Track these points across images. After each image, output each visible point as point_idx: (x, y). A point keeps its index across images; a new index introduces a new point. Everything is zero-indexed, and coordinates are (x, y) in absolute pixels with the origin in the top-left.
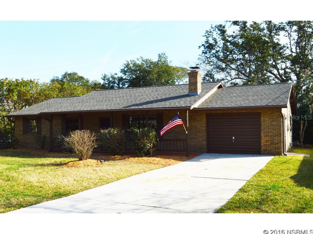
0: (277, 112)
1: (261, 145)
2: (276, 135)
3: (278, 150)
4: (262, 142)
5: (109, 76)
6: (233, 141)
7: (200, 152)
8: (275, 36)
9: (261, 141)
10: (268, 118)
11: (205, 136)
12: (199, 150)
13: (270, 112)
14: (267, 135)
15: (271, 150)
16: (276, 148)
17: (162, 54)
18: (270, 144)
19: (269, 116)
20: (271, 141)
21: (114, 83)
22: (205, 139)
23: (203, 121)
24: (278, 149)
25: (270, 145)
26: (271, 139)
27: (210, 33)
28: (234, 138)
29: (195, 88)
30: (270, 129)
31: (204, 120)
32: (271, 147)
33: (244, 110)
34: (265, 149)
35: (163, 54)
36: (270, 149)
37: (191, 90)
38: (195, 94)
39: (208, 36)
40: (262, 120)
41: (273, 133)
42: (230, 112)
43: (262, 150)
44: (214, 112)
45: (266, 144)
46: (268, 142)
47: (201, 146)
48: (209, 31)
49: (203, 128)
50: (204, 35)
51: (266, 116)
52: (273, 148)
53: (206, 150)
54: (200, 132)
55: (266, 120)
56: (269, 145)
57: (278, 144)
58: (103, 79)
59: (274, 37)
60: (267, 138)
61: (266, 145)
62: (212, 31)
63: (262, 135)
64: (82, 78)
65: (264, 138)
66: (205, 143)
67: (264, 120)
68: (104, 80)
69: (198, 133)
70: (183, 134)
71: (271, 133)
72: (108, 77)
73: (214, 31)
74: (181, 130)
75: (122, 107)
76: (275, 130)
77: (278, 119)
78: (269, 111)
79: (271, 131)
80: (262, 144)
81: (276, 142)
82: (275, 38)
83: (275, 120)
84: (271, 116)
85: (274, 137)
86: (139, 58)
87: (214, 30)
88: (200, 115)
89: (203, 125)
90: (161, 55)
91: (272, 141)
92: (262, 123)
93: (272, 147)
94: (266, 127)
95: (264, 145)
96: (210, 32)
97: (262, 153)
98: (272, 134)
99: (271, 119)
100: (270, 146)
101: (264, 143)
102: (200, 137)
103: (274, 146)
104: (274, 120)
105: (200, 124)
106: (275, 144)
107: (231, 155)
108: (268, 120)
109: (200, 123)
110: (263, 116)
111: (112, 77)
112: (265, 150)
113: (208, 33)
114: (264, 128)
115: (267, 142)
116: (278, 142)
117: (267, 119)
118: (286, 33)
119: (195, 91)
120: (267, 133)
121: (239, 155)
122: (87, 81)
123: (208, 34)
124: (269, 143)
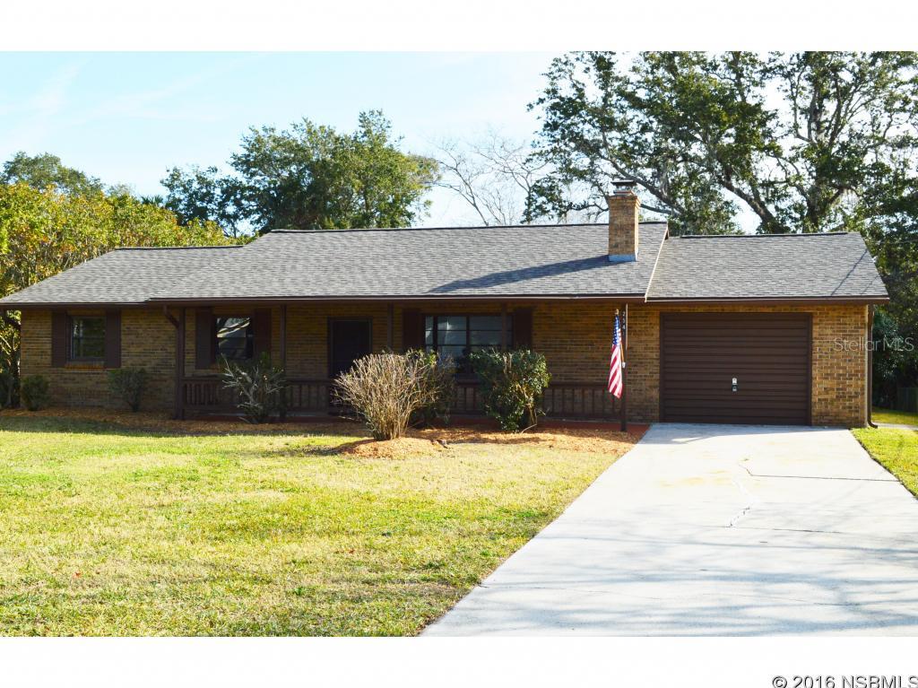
0: (855, 313)
1: (813, 400)
2: (853, 375)
3: (857, 414)
4: (814, 393)
5: (188, 174)
6: (734, 390)
7: (641, 421)
8: (752, 88)
9: (813, 389)
10: (831, 328)
11: (657, 376)
12: (639, 414)
13: (836, 314)
14: (828, 374)
15: (837, 415)
16: (850, 407)
17: (372, 113)
18: (837, 397)
19: (833, 324)
20: (838, 389)
21: (208, 197)
22: (657, 383)
23: (653, 335)
24: (857, 411)
25: (835, 400)
26: (838, 384)
27: (564, 67)
28: (735, 381)
29: (627, 242)
30: (838, 358)
31: (656, 331)
32: (838, 407)
33: (768, 307)
34: (823, 410)
35: (376, 113)
36: (835, 410)
37: (616, 246)
38: (627, 257)
39: (557, 74)
40: (815, 335)
41: (844, 368)
42: (727, 309)
43: (814, 414)
44: (684, 310)
45: (826, 396)
46: (830, 392)
47: (646, 404)
48: (564, 60)
49: (652, 352)
50: (548, 72)
51: (826, 324)
52: (844, 408)
53: (656, 414)
54: (641, 363)
55: (827, 335)
56: (832, 400)
57: (856, 397)
58: (166, 185)
59: (749, 91)
60: (827, 383)
61: (826, 400)
62: (573, 61)
63: (815, 373)
64: (76, 176)
65: (821, 383)
66: (655, 394)
67: (820, 335)
68: (171, 187)
69: (635, 366)
70: (592, 369)
71: (839, 368)
72: (187, 179)
73: (579, 62)
74: (586, 358)
75: (428, 290)
76: (850, 361)
77: (857, 331)
78: (834, 310)
79: (838, 364)
80: (815, 399)
81: (851, 393)
82: (751, 94)
83: (850, 335)
84: (840, 324)
85: (847, 379)
86: (299, 121)
87: (578, 59)
88: (643, 317)
89: (652, 345)
90: (367, 115)
91: (842, 389)
92: (816, 343)
93: (841, 407)
94: (826, 353)
95: (819, 400)
96: (566, 64)
97: (813, 421)
98: (841, 372)
99: (840, 331)
100: (835, 403)
101: (820, 394)
102: (641, 376)
103: (847, 403)
104: (847, 335)
105: (641, 342)
106: (850, 397)
107: (730, 426)
108: (831, 335)
109: (643, 338)
110: (818, 324)
111: (201, 180)
112: (821, 415)
113: (560, 64)
114: (820, 356)
115: (828, 394)
116: (856, 393)
117: (829, 331)
118: (783, 83)
119: (628, 250)
120: (829, 368)
121: (752, 428)
122: (96, 188)
123: (557, 68)
124: (833, 395)
